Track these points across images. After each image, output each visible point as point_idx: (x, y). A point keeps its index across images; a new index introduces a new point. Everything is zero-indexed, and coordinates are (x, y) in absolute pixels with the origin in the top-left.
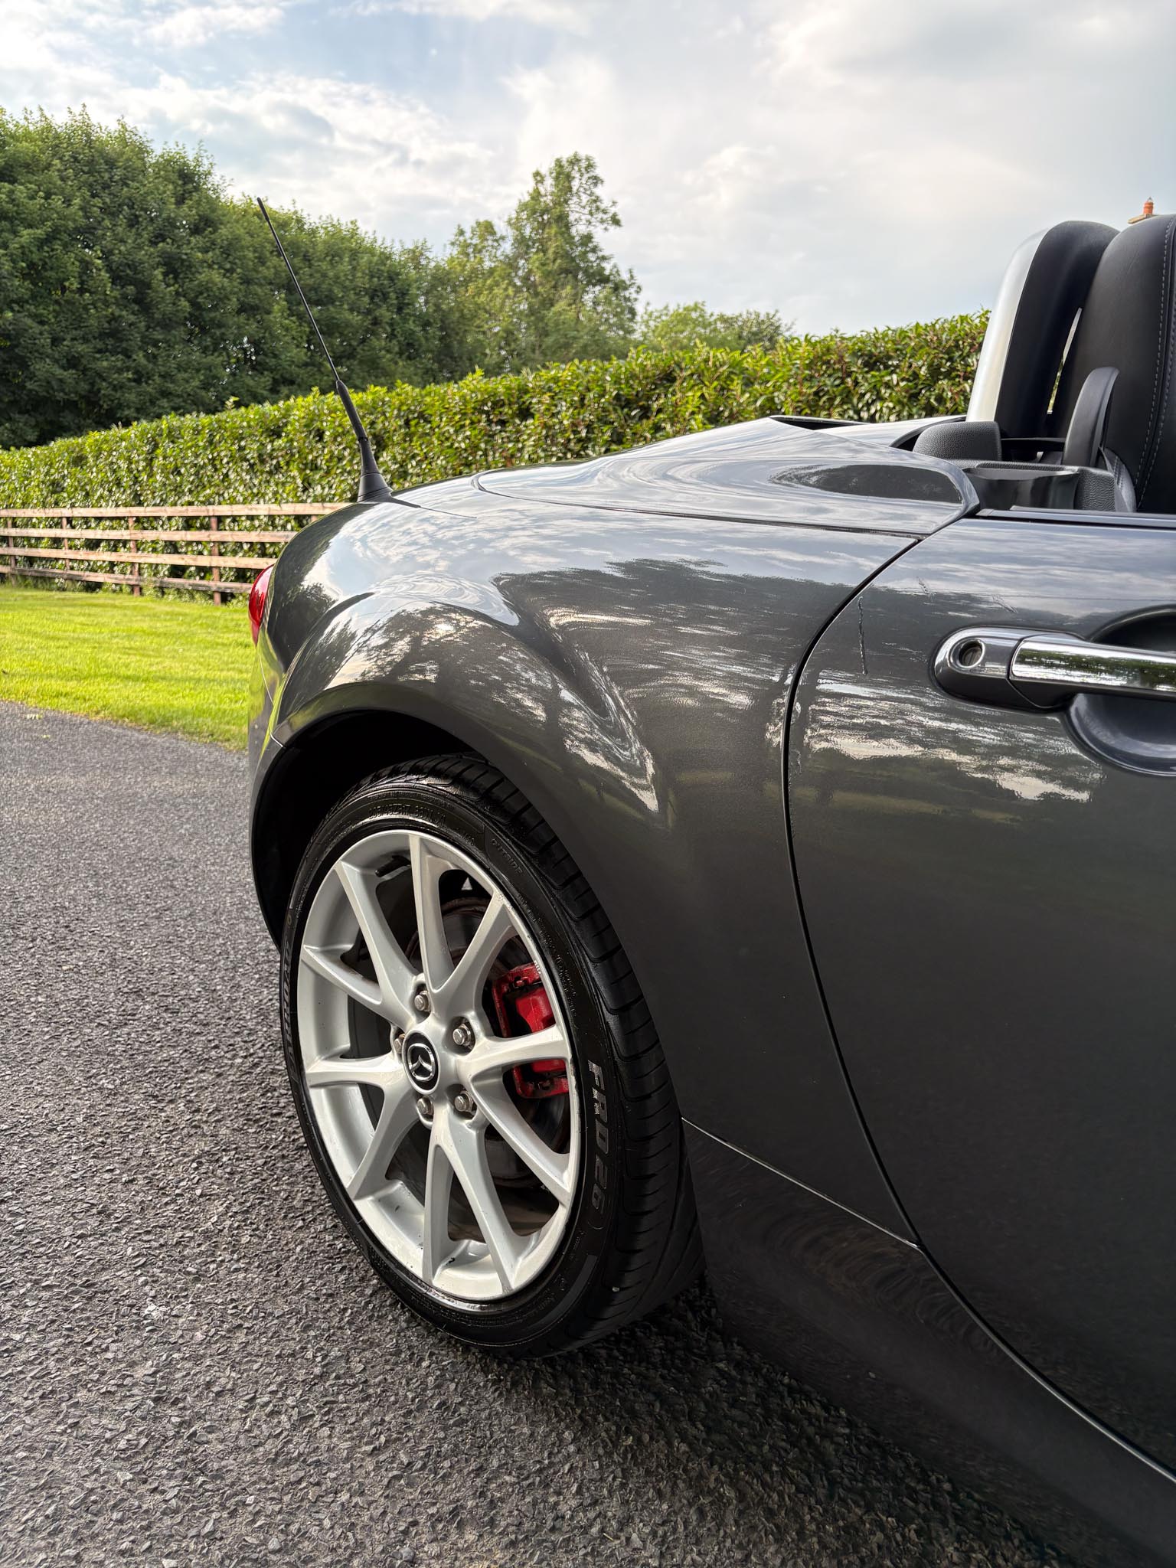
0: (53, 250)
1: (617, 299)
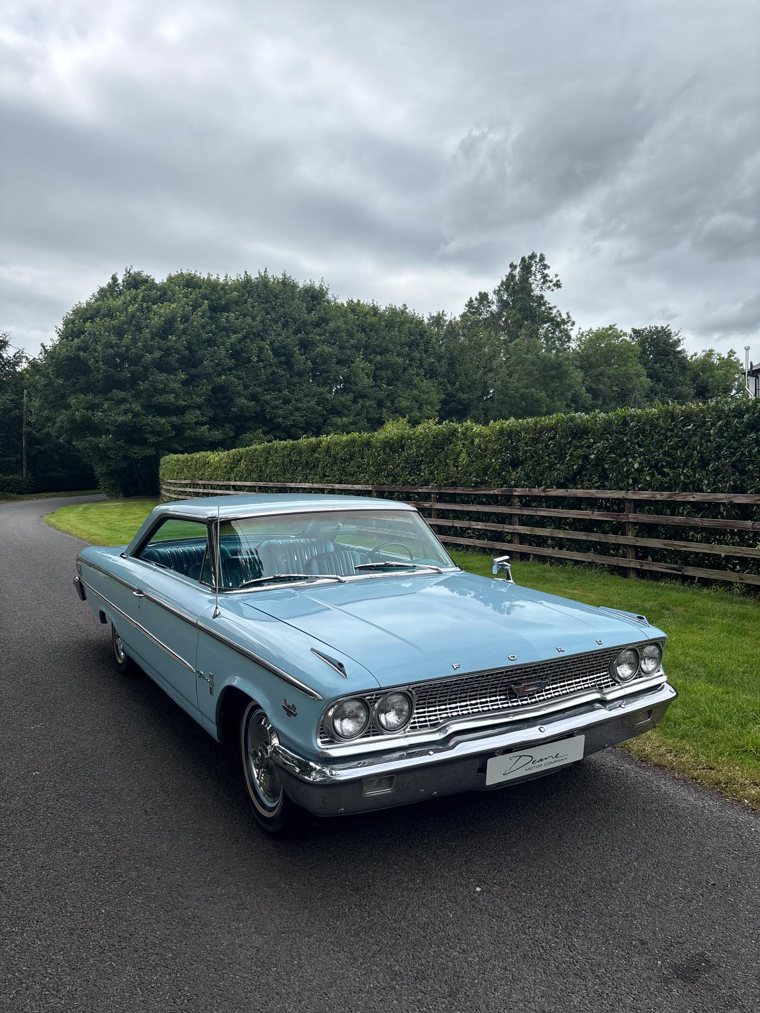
0: (246, 343)
1: (560, 330)
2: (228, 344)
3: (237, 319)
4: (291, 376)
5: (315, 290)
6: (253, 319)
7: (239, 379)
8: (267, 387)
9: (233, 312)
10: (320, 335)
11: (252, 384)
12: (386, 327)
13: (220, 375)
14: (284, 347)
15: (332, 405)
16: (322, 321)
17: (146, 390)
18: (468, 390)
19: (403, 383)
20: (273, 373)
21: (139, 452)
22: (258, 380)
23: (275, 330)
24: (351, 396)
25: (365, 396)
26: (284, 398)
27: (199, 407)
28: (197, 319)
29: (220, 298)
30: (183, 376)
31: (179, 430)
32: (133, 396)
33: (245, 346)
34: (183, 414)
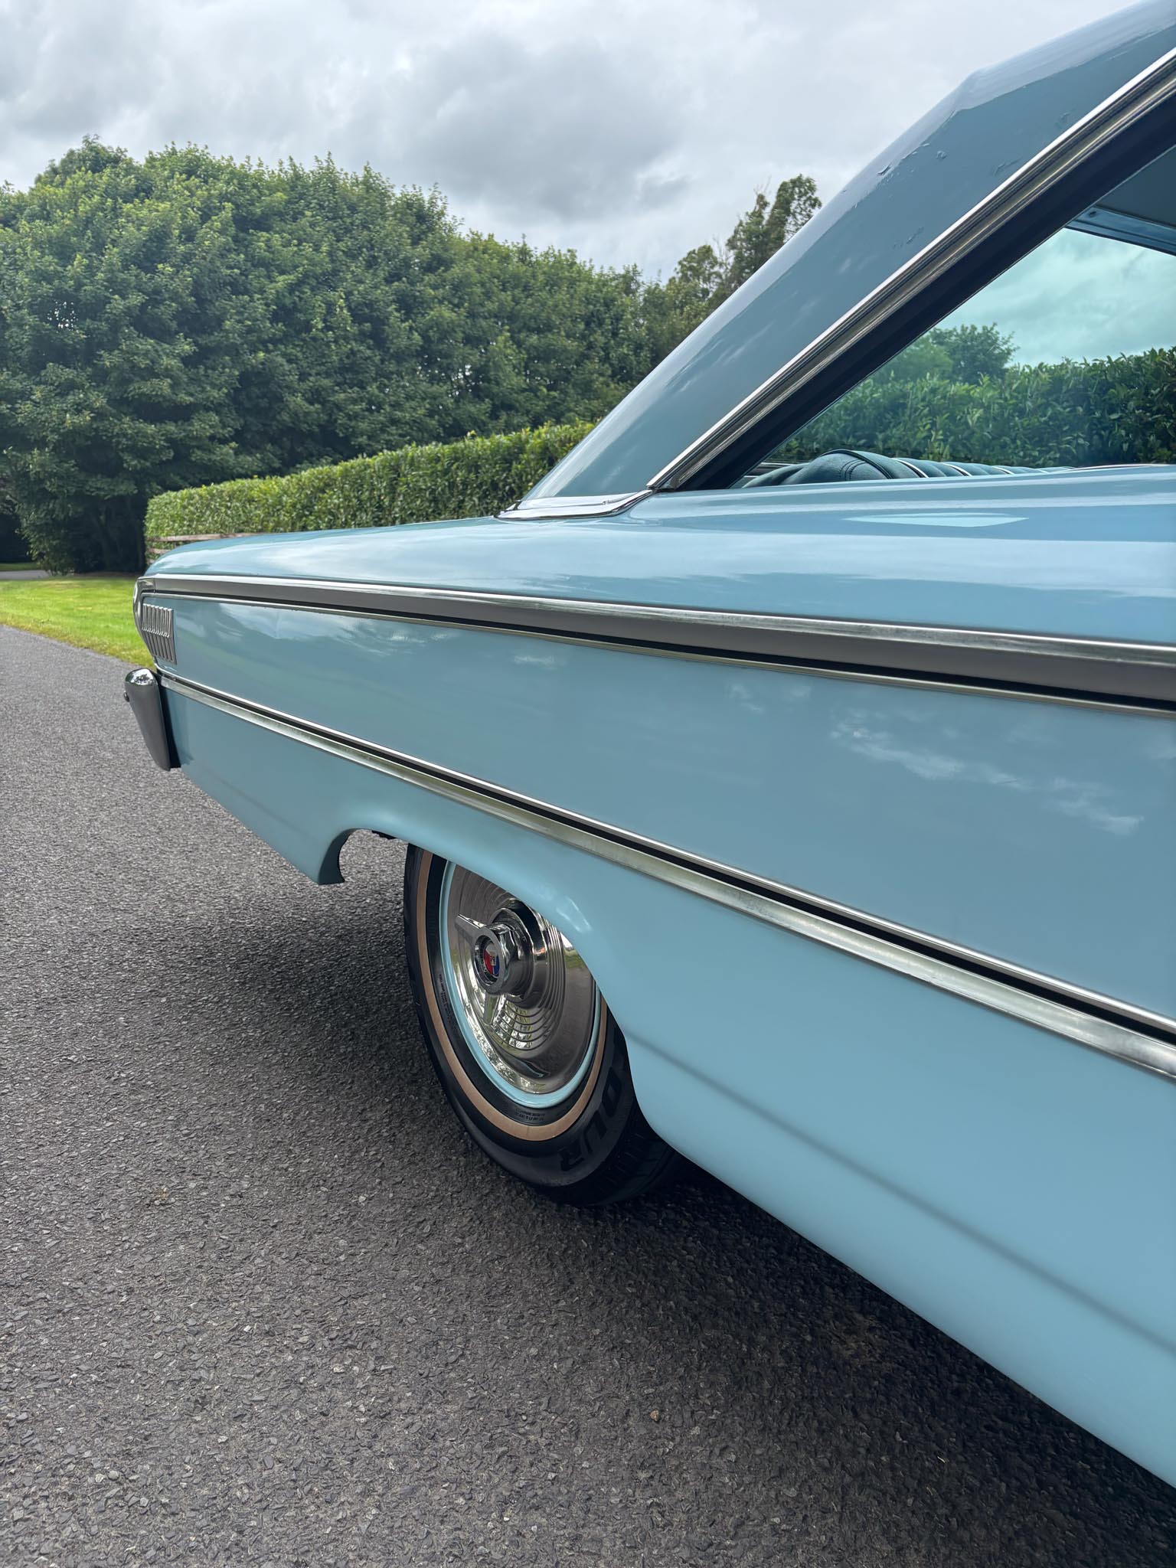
0: (302, 293)
2: (271, 290)
3: (286, 246)
4: (382, 361)
5: (423, 205)
7: (290, 361)
8: (340, 379)
9: (276, 232)
10: (435, 288)
12: (546, 285)
13: (254, 350)
14: (370, 305)
15: (455, 420)
16: (436, 264)
17: (115, 367)
20: (353, 352)
21: (106, 488)
22: (323, 364)
23: (353, 272)
26: (370, 403)
27: (217, 408)
28: (212, 236)
29: (252, 203)
30: (186, 347)
31: (180, 448)
32: (90, 378)
33: (301, 299)
34: (187, 419)
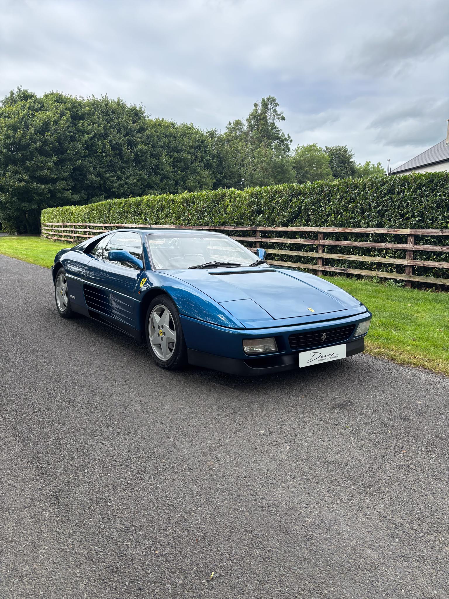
0: (95, 140)
1: (284, 144)
2: (83, 140)
3: (89, 125)
4: (122, 163)
5: (137, 110)
6: (99, 125)
7: (90, 163)
8: (107, 169)
9: (86, 120)
10: (141, 138)
11: (98, 167)
12: (181, 136)
13: (78, 160)
14: (118, 144)
15: (148, 182)
16: (142, 130)
17: (31, 166)
18: (229, 177)
19: (191, 170)
20: (111, 160)
21: (28, 206)
22: (102, 164)
23: (113, 134)
24: (159, 177)
25: (168, 178)
26: (118, 177)
27: (65, 179)
28: (63, 123)
29: (78, 111)
30: (55, 159)
31: (53, 193)
32: (23, 170)
33: (94, 142)
34: (55, 183)
